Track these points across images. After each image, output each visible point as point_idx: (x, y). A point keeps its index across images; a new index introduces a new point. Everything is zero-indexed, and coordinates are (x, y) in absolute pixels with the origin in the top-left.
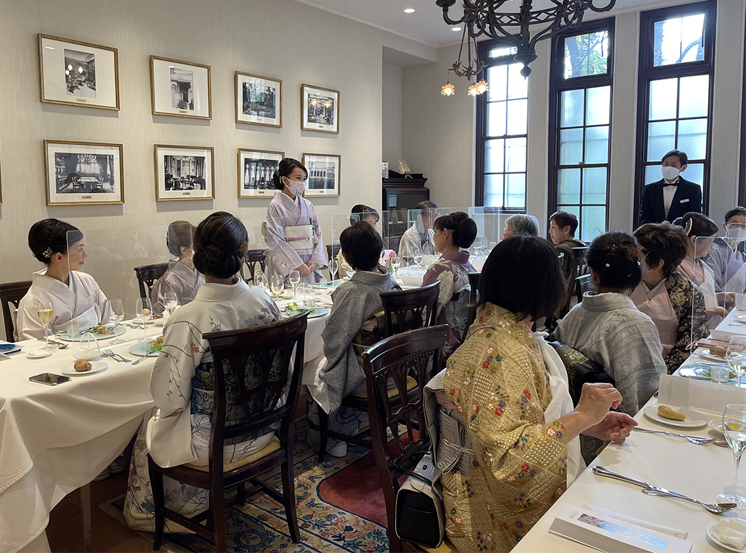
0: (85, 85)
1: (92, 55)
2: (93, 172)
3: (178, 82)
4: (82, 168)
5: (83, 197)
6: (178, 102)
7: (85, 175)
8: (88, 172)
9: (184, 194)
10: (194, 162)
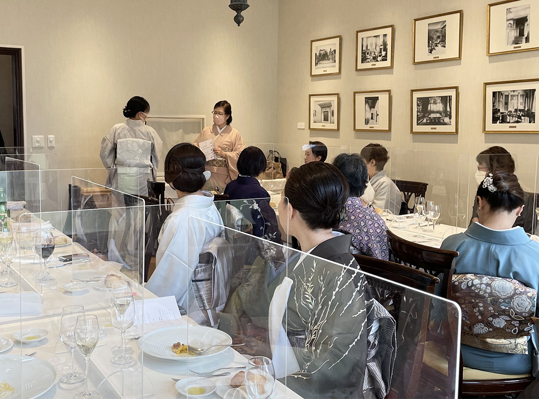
0: (439, 46)
1: (444, 21)
2: (438, 110)
3: (514, 20)
4: (432, 107)
6: (514, 39)
7: (433, 112)
8: (435, 110)
9: (510, 127)
10: (523, 95)
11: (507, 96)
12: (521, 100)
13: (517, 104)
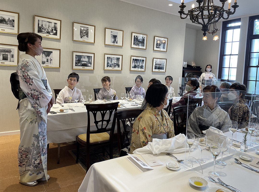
0: (85, 36)
1: (88, 28)
2: (86, 61)
3: (113, 35)
4: (83, 59)
5: (82, 68)
6: (113, 41)
7: (83, 61)
8: (84, 61)
9: (112, 68)
10: (116, 59)
11: (111, 59)
12: (116, 60)
13: (115, 61)
